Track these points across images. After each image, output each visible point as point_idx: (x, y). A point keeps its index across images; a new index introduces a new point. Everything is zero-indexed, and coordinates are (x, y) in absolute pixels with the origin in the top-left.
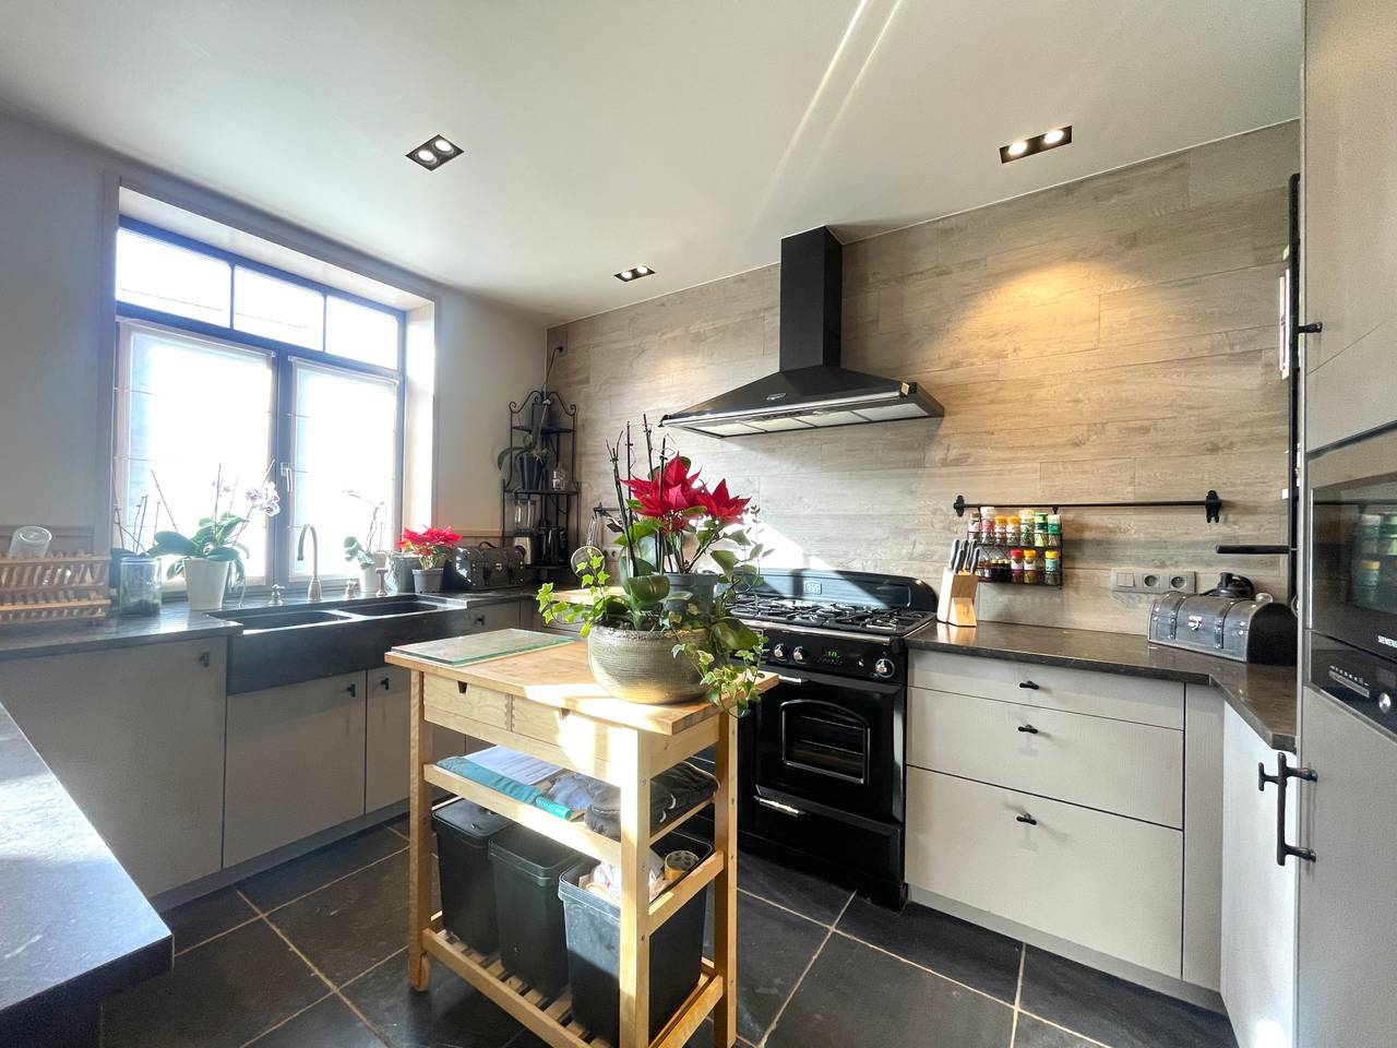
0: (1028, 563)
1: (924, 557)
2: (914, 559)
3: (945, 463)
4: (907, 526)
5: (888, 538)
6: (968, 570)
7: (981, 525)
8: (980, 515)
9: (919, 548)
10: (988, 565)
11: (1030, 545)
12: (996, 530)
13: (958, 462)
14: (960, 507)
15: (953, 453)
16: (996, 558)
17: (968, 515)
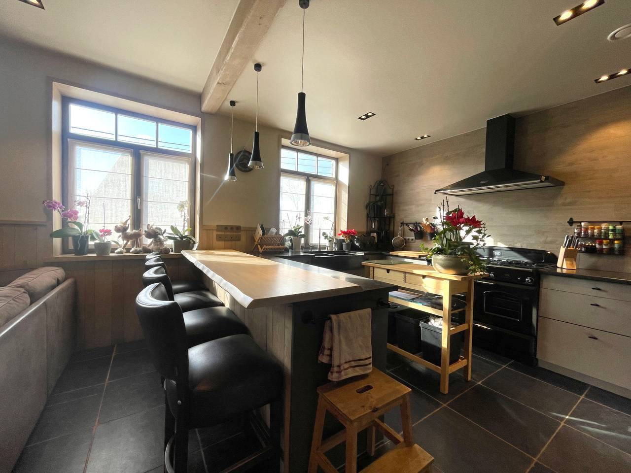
0: (605, 245)
1: (551, 242)
2: (547, 243)
3: (564, 204)
4: (544, 230)
5: (534, 235)
6: (573, 247)
7: (581, 230)
8: (581, 226)
9: (549, 239)
10: (585, 246)
11: (607, 238)
12: (589, 232)
13: (571, 204)
14: (571, 222)
15: (568, 201)
16: (589, 243)
17: (575, 226)
